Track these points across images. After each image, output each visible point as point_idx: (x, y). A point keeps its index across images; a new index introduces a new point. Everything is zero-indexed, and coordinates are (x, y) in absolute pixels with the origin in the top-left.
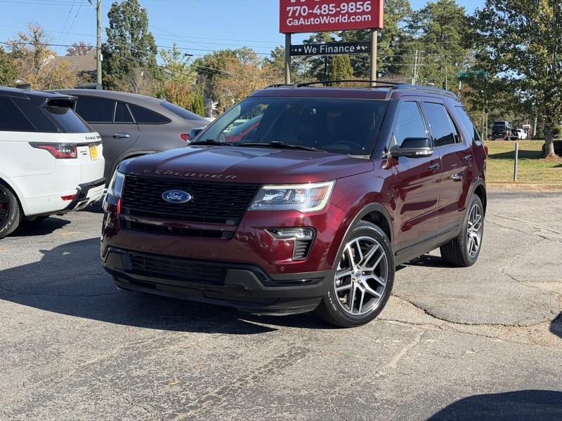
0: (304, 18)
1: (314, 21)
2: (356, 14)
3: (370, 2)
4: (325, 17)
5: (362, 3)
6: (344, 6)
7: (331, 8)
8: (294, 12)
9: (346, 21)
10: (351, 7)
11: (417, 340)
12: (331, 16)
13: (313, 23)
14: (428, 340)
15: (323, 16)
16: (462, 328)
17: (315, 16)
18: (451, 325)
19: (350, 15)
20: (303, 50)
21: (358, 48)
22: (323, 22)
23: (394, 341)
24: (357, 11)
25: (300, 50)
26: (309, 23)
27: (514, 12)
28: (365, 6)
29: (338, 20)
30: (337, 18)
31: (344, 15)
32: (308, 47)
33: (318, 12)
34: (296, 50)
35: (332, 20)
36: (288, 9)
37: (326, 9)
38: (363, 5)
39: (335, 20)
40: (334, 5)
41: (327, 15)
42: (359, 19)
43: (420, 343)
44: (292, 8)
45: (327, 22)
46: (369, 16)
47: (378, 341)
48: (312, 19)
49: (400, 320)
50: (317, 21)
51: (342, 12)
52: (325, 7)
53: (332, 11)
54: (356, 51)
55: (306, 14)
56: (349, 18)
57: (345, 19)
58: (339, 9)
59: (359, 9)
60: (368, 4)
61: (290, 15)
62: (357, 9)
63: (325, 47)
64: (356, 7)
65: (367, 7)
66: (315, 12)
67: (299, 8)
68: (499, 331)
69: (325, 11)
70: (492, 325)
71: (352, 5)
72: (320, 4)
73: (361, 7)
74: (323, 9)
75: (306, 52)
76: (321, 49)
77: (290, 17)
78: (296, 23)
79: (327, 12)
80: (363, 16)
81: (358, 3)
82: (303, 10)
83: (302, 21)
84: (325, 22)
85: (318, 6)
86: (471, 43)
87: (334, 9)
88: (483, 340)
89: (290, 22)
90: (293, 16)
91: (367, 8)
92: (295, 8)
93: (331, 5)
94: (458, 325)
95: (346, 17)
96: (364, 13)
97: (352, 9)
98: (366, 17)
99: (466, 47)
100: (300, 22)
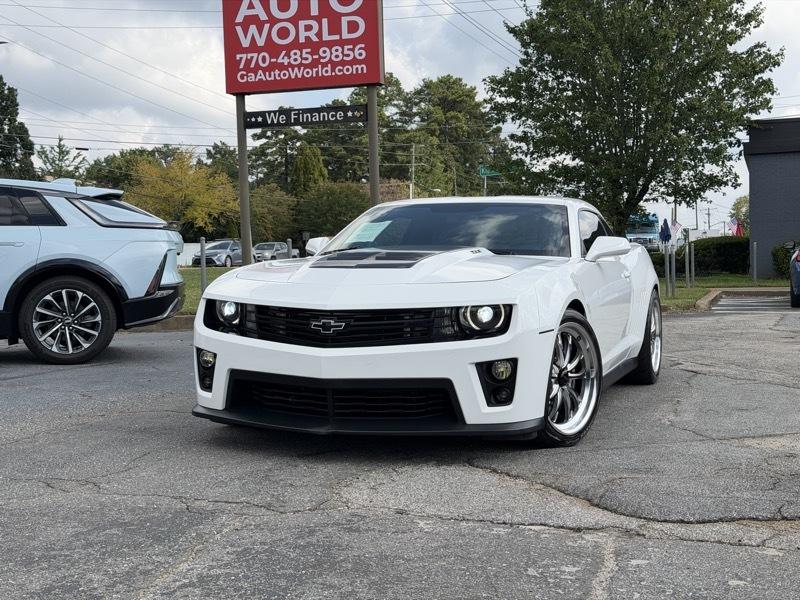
0: (265, 70)
1: (279, 75)
2: (343, 63)
3: (363, 46)
4: (296, 69)
5: (351, 47)
6: (325, 52)
7: (304, 55)
8: (249, 61)
9: (329, 74)
10: (335, 53)
11: (611, 563)
12: (306, 66)
13: (278, 78)
14: (634, 562)
15: (293, 67)
16: (680, 530)
17: (281, 67)
18: (658, 526)
19: (334, 65)
20: (265, 120)
21: (350, 114)
22: (293, 77)
23: (564, 568)
24: (345, 58)
25: (260, 119)
26: (272, 78)
27: (559, 73)
28: (357, 52)
29: (317, 72)
30: (315, 70)
31: (324, 65)
32: (272, 114)
33: (286, 61)
34: (253, 120)
35: (308, 73)
36: (238, 57)
37: (298, 57)
38: (353, 50)
39: (312, 73)
40: (309, 50)
41: (299, 66)
42: (349, 70)
43: (622, 570)
44: (244, 56)
45: (300, 76)
46: (363, 66)
47: (531, 571)
48: (277, 72)
49: (550, 522)
50: (285, 75)
51: (322, 61)
52: (295, 54)
53: (307, 59)
54: (346, 119)
55: (267, 63)
56: (333, 70)
57: (327, 72)
58: (316, 57)
59: (348, 55)
60: (360, 49)
61: (241, 67)
62: (344, 55)
63: (298, 114)
64: (342, 53)
65: (359, 52)
66: (280, 60)
67: (255, 55)
68: (757, 533)
69: (296, 60)
70: (733, 520)
71: (337, 50)
72: (288, 48)
73: (351, 53)
74: (293, 57)
75: (269, 122)
76: (293, 117)
77: (242, 70)
78: (252, 78)
79: (299, 62)
80: (355, 67)
81: (346, 47)
82: (262, 59)
83: (260, 75)
84: (296, 75)
85: (284, 52)
86: (504, 116)
87: (309, 56)
88: (742, 552)
89: (242, 77)
90: (247, 68)
91: (360, 54)
92: (249, 56)
93: (304, 51)
94: (670, 525)
95: (329, 68)
96: (355, 61)
97: (337, 56)
98: (359, 67)
99: (498, 121)
100: (258, 77)
